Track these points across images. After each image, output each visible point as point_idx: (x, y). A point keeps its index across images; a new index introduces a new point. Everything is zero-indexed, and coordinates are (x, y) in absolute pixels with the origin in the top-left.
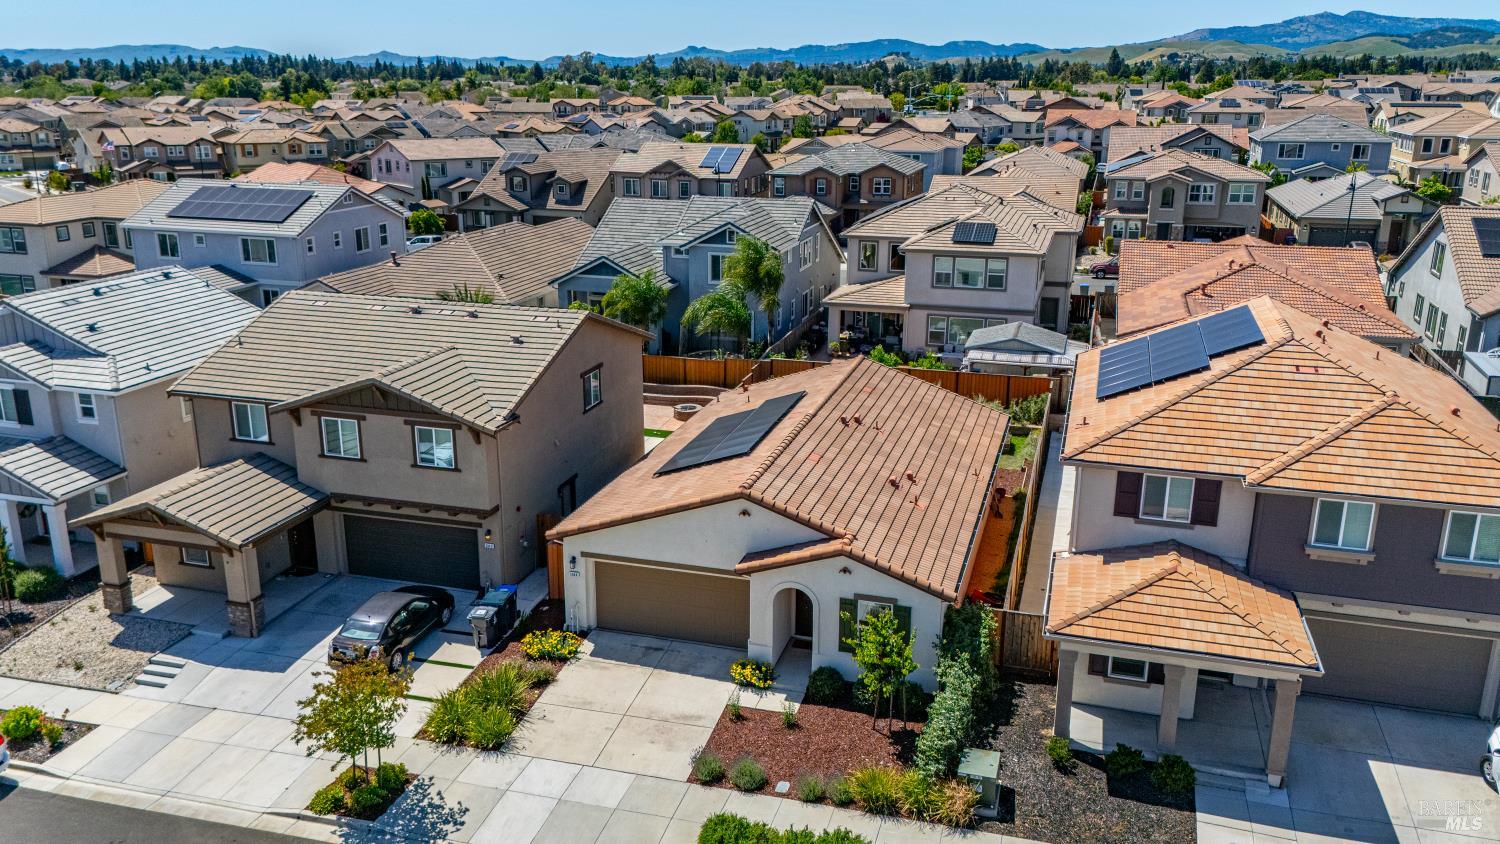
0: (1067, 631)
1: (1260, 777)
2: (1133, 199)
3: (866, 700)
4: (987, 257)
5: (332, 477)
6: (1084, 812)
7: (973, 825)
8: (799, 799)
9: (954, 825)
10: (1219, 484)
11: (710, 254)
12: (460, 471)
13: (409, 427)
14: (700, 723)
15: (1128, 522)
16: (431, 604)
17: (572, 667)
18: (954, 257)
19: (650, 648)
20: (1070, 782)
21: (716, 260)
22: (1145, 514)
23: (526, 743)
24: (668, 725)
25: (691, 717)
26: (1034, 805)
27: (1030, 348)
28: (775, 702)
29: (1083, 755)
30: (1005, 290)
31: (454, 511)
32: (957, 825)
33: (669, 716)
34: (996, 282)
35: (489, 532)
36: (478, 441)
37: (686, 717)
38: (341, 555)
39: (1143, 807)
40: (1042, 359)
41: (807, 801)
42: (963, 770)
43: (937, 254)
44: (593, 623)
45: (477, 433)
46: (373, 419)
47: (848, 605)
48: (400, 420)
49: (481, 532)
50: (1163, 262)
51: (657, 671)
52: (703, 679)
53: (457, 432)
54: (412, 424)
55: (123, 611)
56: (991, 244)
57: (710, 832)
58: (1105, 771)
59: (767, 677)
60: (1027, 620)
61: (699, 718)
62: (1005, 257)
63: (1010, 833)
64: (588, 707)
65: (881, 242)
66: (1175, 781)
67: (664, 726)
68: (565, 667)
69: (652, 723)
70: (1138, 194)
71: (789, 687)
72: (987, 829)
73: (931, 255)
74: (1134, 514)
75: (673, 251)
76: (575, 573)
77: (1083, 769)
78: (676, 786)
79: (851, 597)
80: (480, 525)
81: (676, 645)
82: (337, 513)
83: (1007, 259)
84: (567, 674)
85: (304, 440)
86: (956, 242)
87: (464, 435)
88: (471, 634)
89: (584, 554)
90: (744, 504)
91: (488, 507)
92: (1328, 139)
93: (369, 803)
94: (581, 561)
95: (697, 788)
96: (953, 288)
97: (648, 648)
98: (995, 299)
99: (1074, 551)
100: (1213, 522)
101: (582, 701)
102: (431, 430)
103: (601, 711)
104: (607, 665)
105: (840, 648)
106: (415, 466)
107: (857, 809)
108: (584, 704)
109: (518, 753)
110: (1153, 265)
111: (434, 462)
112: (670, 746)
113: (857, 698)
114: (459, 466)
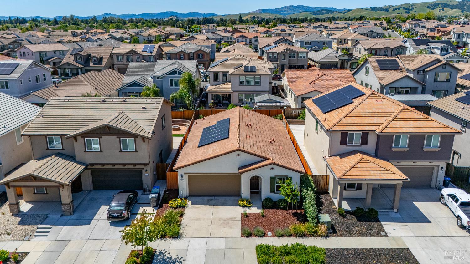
0: (343, 177)
1: (391, 210)
2: (274, 58)
3: (282, 206)
4: (255, 75)
5: (90, 158)
6: (354, 227)
7: (327, 236)
8: (277, 236)
9: (322, 236)
10: (368, 134)
11: (169, 78)
12: (137, 152)
13: (118, 139)
14: (236, 219)
15: (344, 147)
16: (134, 196)
17: (187, 209)
18: (245, 76)
19: (209, 200)
20: (347, 220)
21: (171, 80)
22: (348, 144)
23: (186, 234)
24: (227, 222)
25: (232, 218)
26: (340, 227)
27: (274, 101)
28: (254, 210)
29: (347, 212)
30: (260, 85)
31: (135, 165)
32: (324, 236)
33: (226, 219)
34: (257, 83)
35: (146, 170)
36: (144, 141)
37: (231, 219)
38: (91, 184)
39: (368, 223)
40: (278, 104)
41: (279, 237)
42: (321, 221)
43: (240, 75)
44: (188, 195)
45: (144, 138)
46: (105, 138)
47: (273, 179)
48: (115, 137)
49: (143, 171)
50: (298, 75)
51: (215, 206)
52: (230, 206)
53: (136, 139)
54: (120, 138)
55: (17, 212)
56: (255, 72)
57: (259, 250)
58: (354, 215)
59: (250, 204)
60: (319, 177)
61: (235, 218)
62: (260, 75)
63: (337, 236)
64: (199, 220)
65: (220, 73)
66: (374, 215)
67: (226, 222)
68: (185, 209)
69: (222, 222)
70: (275, 57)
71: (257, 205)
72: (331, 236)
73: (238, 76)
74: (346, 144)
75: (156, 78)
76: (182, 180)
77: (348, 215)
78: (239, 239)
79: (274, 176)
80: (143, 169)
81: (216, 198)
82: (89, 170)
83: (260, 76)
84: (186, 211)
85: (79, 147)
86: (245, 72)
87: (139, 140)
88: (150, 204)
89: (185, 173)
90: (238, 152)
91: (147, 162)
92: (317, 40)
93: (147, 261)
94: (184, 176)
95: (245, 239)
96: (245, 85)
97: (208, 200)
98: (258, 88)
99: (330, 156)
100: (366, 144)
101: (196, 218)
102: (127, 139)
103: (204, 220)
104: (198, 207)
105: (271, 192)
106: (121, 151)
107: (294, 236)
108: (198, 220)
109: (185, 238)
110: (295, 76)
111: (127, 150)
112: (231, 228)
113: (280, 205)
114: (137, 150)
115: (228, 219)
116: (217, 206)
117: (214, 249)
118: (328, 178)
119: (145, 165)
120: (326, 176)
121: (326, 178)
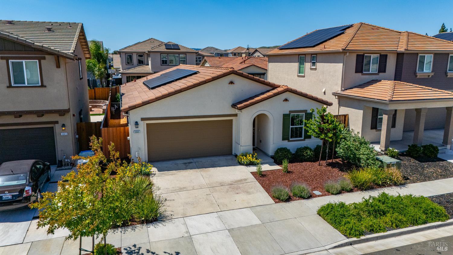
3: (308, 156)
4: (179, 53)
6: (424, 169)
8: (332, 194)
9: (397, 185)
10: (386, 55)
12: (45, 87)
13: (5, 61)
14: (248, 181)
15: (360, 75)
17: (155, 177)
18: (168, 54)
19: (186, 163)
22: (365, 71)
23: (171, 213)
24: (235, 186)
25: (241, 180)
31: (40, 113)
33: (231, 182)
35: (63, 125)
36: (58, 66)
37: (239, 181)
41: (337, 193)
44: (147, 159)
45: (58, 57)
47: (286, 118)
49: (57, 128)
51: (200, 170)
53: (42, 61)
54: (7, 59)
56: (179, 49)
58: (409, 157)
61: (245, 180)
64: (185, 189)
68: (151, 178)
69: (226, 187)
74: (362, 72)
76: (137, 132)
78: (273, 206)
79: (288, 113)
80: (57, 122)
81: (195, 160)
83: (186, 54)
84: (154, 180)
86: (167, 49)
87: (49, 62)
89: (143, 119)
90: (231, 77)
92: (214, 52)
94: (140, 124)
96: (168, 65)
99: (343, 89)
100: (384, 71)
101: (178, 188)
102: (22, 62)
103: (193, 189)
104: (173, 173)
105: (284, 139)
106: (10, 86)
107: (357, 190)
108: (181, 189)
109: (172, 219)
110: (218, 62)
111: (24, 83)
112: (248, 193)
113: (303, 155)
114: (45, 84)
115: (235, 182)
116: (204, 169)
117: (245, 228)
118: (347, 119)
119: (62, 113)
120: (344, 116)
121: (344, 119)
